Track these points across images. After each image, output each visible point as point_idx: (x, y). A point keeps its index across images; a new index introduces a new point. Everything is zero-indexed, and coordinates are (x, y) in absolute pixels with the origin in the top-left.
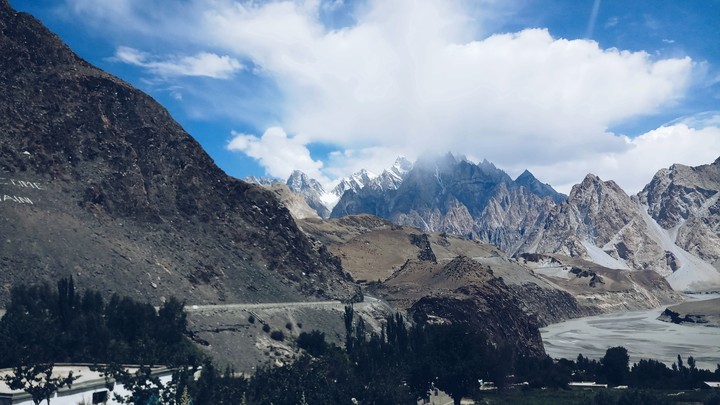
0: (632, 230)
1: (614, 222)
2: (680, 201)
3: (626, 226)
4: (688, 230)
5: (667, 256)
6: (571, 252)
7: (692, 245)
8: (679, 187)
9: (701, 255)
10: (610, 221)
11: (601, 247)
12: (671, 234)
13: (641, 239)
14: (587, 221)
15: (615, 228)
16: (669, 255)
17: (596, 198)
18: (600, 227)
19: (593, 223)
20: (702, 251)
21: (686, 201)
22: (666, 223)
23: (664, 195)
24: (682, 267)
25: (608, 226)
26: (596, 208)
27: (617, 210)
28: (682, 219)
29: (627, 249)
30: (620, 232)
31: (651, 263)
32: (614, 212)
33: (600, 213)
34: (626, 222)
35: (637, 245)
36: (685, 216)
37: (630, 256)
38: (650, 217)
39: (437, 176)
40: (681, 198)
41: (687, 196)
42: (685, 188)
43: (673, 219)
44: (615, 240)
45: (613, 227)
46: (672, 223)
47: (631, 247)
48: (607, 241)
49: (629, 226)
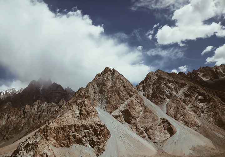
0: (135, 101)
1: (122, 94)
2: (165, 87)
3: (131, 98)
4: (174, 105)
5: (163, 122)
6: (81, 111)
7: (179, 115)
8: (164, 79)
9: (187, 123)
10: (119, 94)
11: (110, 112)
12: (162, 108)
13: (141, 108)
14: (101, 92)
15: (122, 99)
16: (164, 121)
17: (110, 78)
18: (111, 97)
19: (106, 94)
20: (186, 120)
21: (169, 87)
22: (157, 101)
23: (154, 84)
24: (178, 132)
25: (117, 96)
26: (109, 84)
27: (124, 87)
28: (167, 99)
29: (130, 115)
30: (126, 103)
31: (151, 127)
32: (122, 88)
33: (112, 87)
34: (130, 96)
35: (139, 113)
36: (170, 97)
37: (133, 121)
38: (145, 98)
39: (41, 89)
40: (166, 86)
41: (170, 85)
42: (168, 80)
43: (162, 98)
44: (122, 107)
45: (120, 98)
46: (161, 101)
47: (134, 114)
48: (115, 108)
49: (133, 98)
